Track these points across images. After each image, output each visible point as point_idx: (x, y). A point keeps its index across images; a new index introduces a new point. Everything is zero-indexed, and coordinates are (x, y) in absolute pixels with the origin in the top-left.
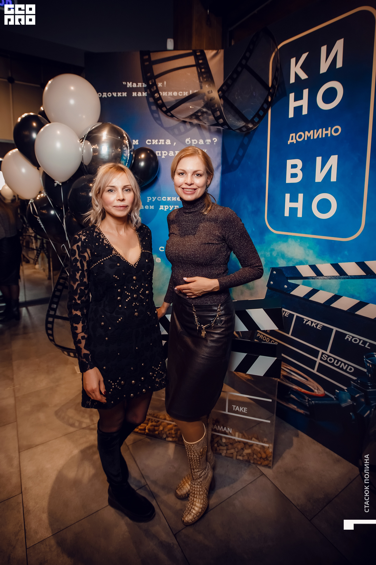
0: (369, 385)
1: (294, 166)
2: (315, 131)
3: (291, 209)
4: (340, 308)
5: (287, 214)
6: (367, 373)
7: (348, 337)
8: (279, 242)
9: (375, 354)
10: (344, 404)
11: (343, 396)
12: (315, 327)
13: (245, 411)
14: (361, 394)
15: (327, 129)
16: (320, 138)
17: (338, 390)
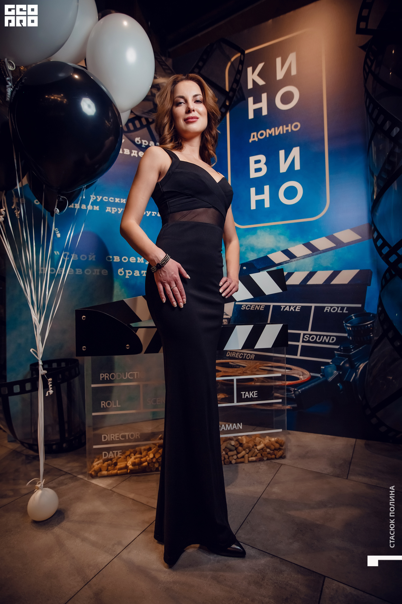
1: (257, 162)
2: (276, 128)
3: (257, 202)
4: (316, 283)
5: (253, 206)
8: (247, 236)
9: (353, 316)
10: (331, 378)
11: (329, 370)
12: (293, 310)
13: (256, 395)
14: (345, 360)
15: (287, 126)
16: (282, 134)
17: (323, 366)
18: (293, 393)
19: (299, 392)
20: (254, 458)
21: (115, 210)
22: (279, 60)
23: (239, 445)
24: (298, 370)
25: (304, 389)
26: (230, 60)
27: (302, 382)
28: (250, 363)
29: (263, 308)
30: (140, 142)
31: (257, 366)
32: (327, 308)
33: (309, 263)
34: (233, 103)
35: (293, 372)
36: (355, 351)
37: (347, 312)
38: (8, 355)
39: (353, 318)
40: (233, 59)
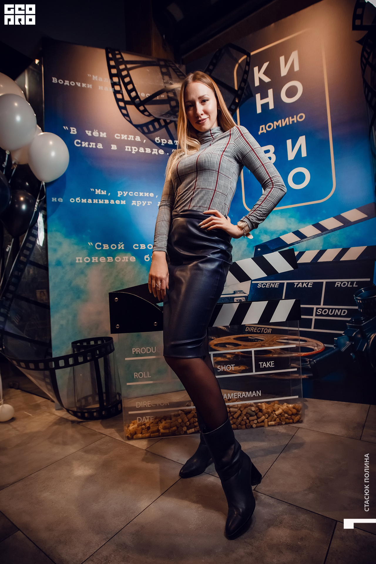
1: (267, 152)
4: (326, 261)
9: (363, 289)
10: (344, 349)
11: (342, 341)
12: (306, 286)
13: (273, 365)
14: (357, 331)
15: (293, 118)
16: (288, 125)
17: (336, 338)
18: (308, 363)
19: (314, 362)
20: (273, 423)
21: (139, 203)
22: (282, 59)
23: (258, 411)
24: (312, 342)
25: (319, 359)
26: (237, 62)
27: (317, 353)
28: (268, 336)
29: (278, 285)
30: (159, 141)
31: (274, 339)
32: (338, 283)
33: (319, 243)
34: (242, 100)
35: (308, 343)
36: (366, 323)
37: (357, 286)
38: (53, 334)
39: (363, 292)
40: (240, 61)
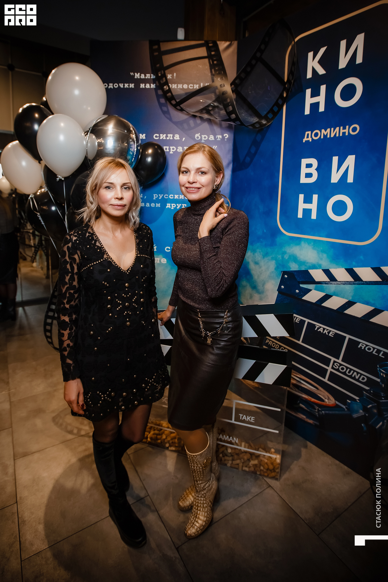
0: (382, 395)
2: (332, 129)
3: (305, 210)
4: (353, 315)
5: (300, 215)
6: (381, 383)
7: (362, 345)
8: (292, 245)
10: (355, 415)
11: (355, 406)
12: (327, 334)
13: (253, 420)
14: (374, 404)
15: (344, 128)
17: (349, 400)
18: (317, 411)
19: (323, 413)
25: (328, 413)
27: (327, 405)
33: (350, 291)
34: (290, 95)
37: (384, 357)
40: (296, 40)
